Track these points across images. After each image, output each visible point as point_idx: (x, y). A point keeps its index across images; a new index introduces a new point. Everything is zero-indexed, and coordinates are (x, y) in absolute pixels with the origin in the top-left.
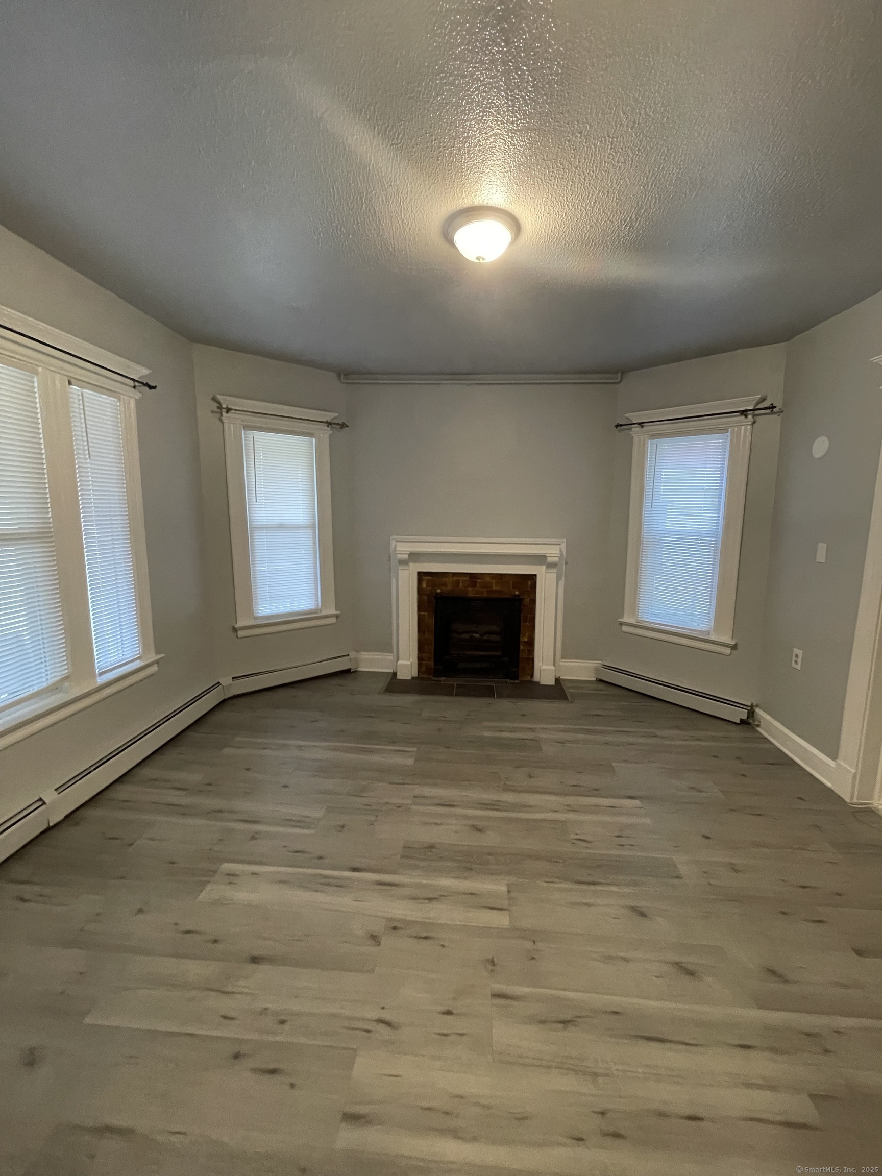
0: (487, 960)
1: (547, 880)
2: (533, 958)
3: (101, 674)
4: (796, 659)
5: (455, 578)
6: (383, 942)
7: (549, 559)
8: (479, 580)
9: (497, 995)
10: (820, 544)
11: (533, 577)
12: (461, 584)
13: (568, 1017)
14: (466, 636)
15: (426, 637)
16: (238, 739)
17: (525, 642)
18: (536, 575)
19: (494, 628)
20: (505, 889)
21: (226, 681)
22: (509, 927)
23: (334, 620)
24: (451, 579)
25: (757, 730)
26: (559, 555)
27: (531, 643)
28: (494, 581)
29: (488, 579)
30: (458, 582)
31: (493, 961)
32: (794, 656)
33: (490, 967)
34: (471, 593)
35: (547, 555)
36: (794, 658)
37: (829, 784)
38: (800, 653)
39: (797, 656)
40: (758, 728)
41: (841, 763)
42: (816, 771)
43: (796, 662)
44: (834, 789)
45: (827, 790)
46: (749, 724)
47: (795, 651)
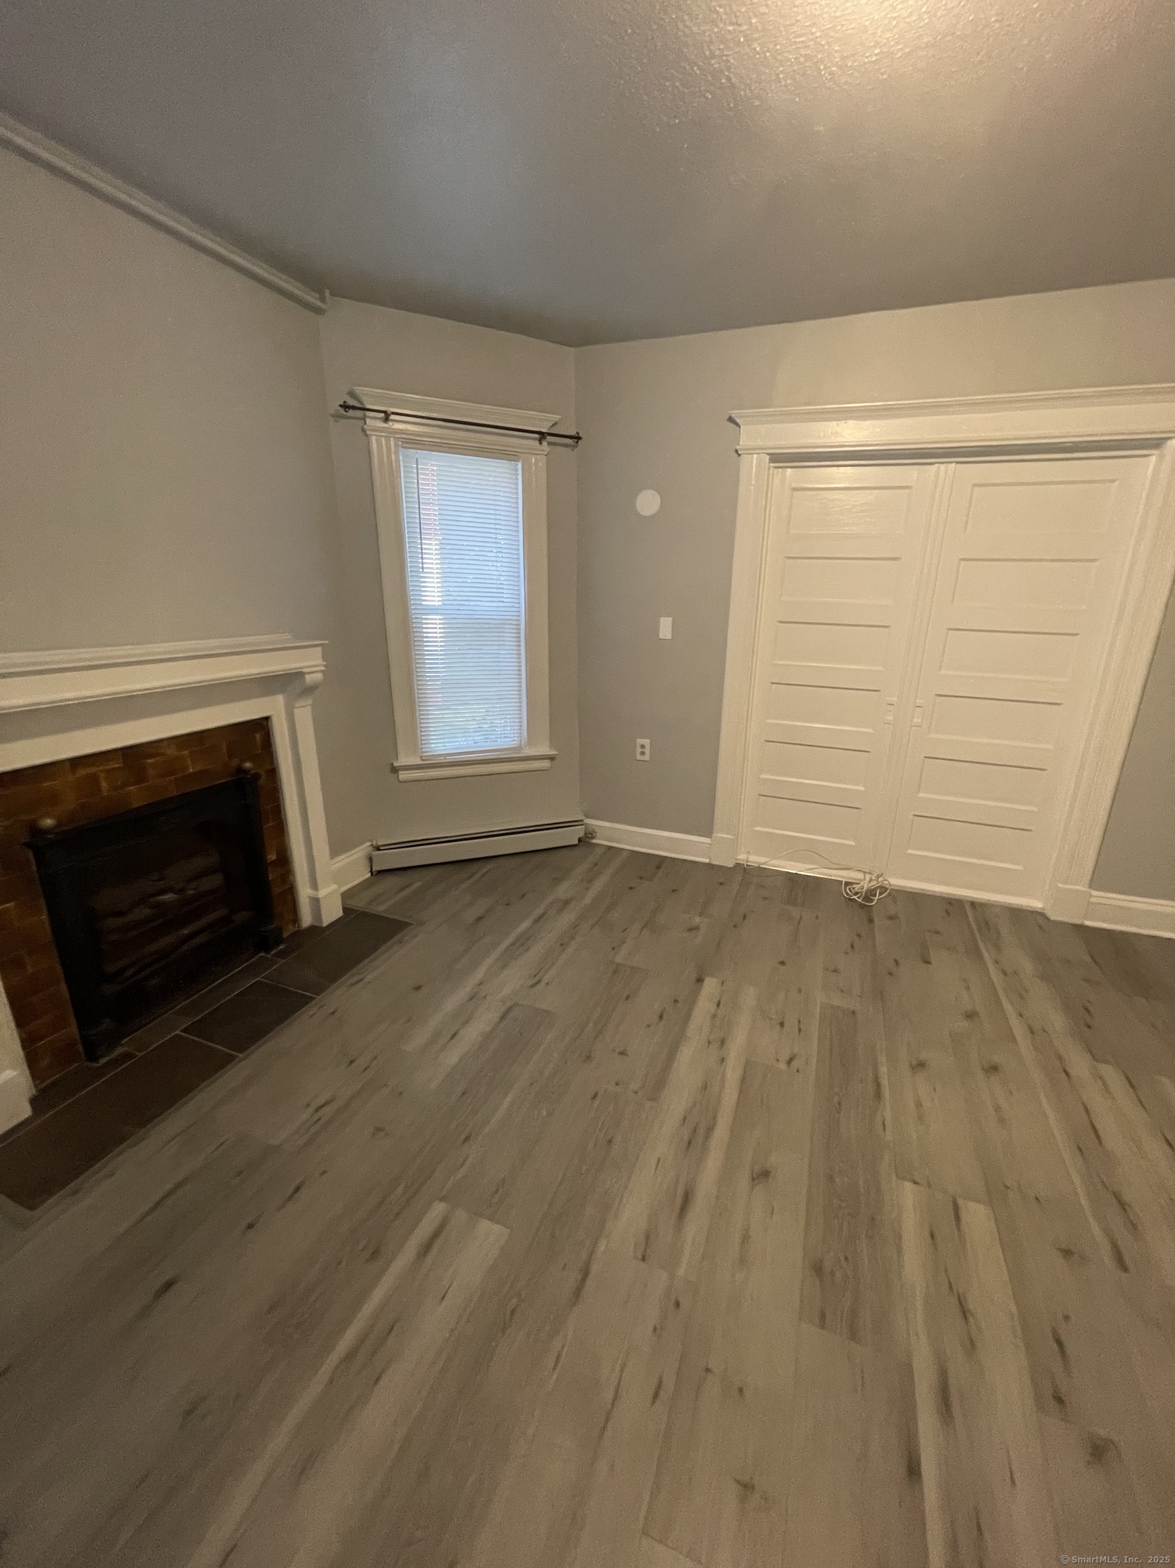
4: (643, 750)
5: (82, 772)
7: (309, 679)
8: (149, 761)
10: (662, 620)
11: (262, 726)
12: (104, 785)
14: (144, 911)
15: (30, 970)
17: (273, 862)
18: (267, 719)
19: (199, 862)
24: (71, 778)
25: (593, 843)
26: (323, 668)
27: (284, 860)
28: (186, 752)
29: (171, 751)
30: (94, 779)
32: (638, 747)
34: (137, 797)
35: (304, 670)
36: (639, 750)
37: (707, 861)
38: (646, 742)
39: (643, 746)
40: (594, 841)
41: (718, 835)
42: (687, 855)
43: (643, 753)
44: (713, 863)
45: (710, 866)
46: (585, 841)
47: (640, 741)
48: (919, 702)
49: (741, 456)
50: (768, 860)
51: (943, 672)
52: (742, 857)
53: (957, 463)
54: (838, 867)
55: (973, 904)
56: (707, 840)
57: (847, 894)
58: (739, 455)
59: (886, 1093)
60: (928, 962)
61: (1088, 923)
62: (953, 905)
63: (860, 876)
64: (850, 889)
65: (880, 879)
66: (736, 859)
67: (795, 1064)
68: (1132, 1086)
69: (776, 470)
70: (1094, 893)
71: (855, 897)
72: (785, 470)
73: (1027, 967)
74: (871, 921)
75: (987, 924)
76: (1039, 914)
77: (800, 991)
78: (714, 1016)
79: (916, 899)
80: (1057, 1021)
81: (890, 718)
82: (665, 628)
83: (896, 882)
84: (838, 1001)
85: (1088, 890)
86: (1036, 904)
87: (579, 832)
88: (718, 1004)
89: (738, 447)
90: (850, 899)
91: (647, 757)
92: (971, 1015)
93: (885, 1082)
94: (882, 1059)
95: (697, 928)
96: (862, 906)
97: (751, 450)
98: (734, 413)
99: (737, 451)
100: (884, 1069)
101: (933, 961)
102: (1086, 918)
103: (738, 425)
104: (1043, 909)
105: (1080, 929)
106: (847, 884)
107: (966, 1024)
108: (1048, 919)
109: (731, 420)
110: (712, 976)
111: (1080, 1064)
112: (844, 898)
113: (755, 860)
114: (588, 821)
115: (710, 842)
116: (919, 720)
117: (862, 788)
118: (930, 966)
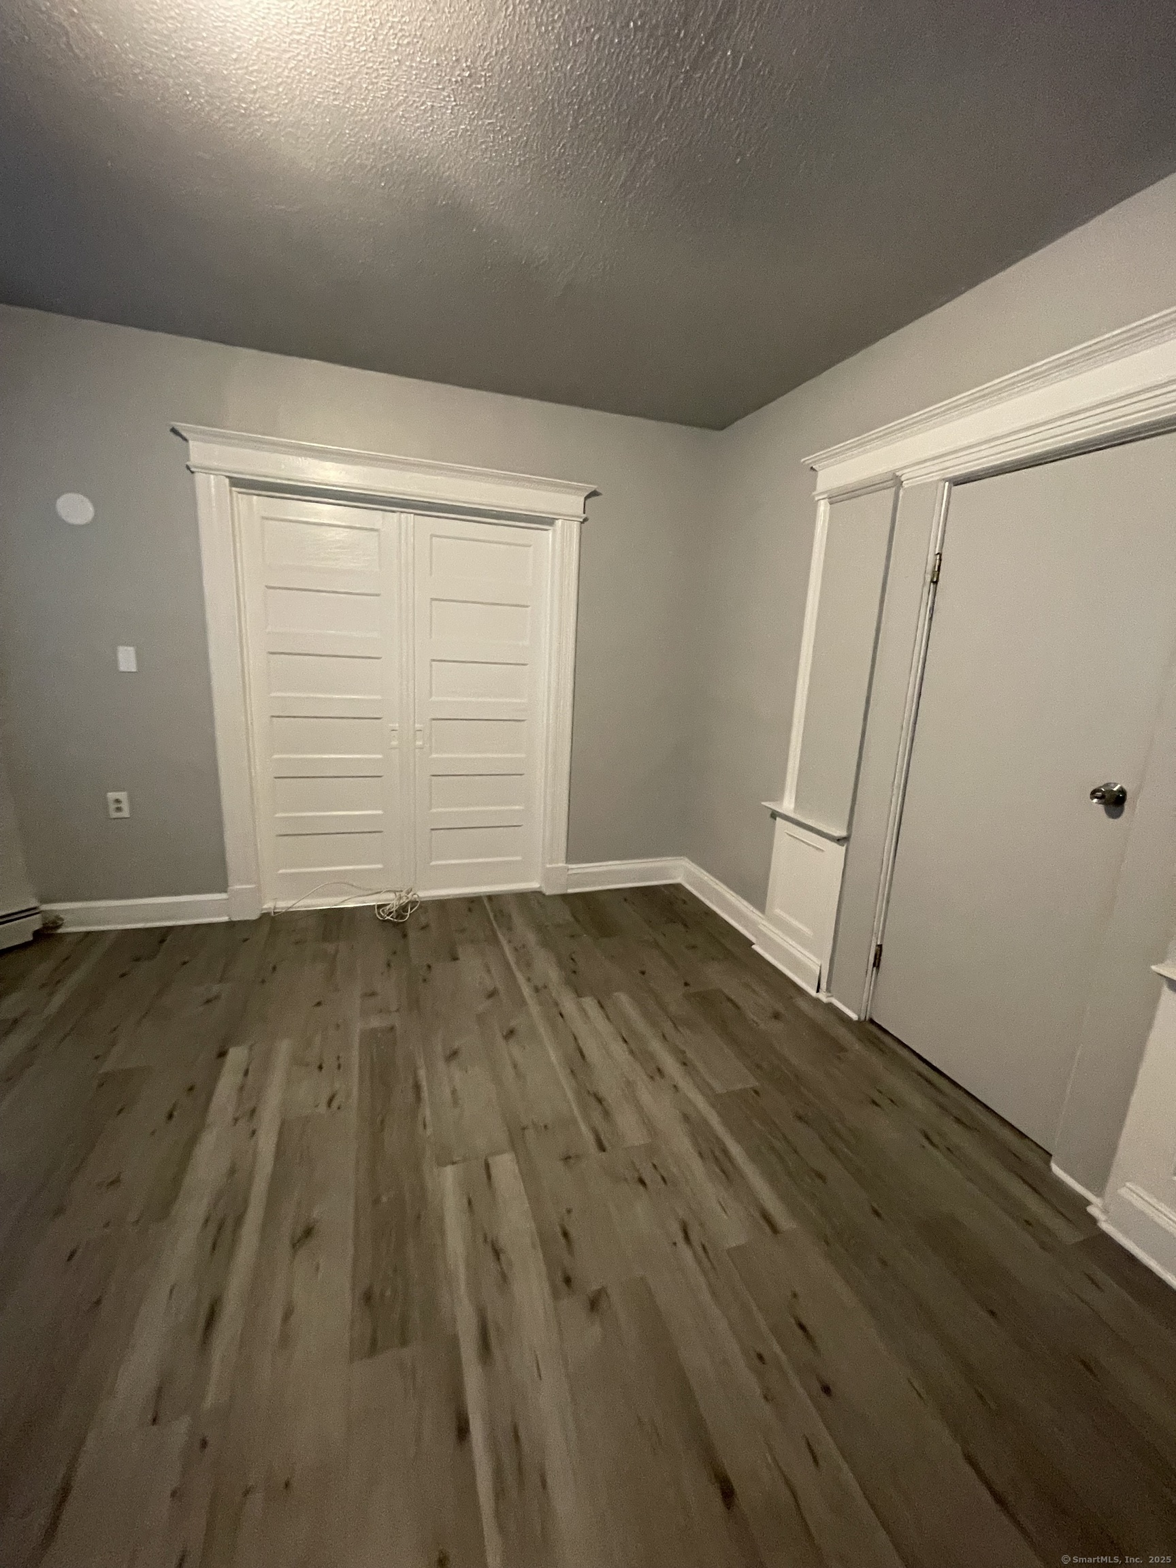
0: (567, 1164)
2: (545, 1127)
4: (119, 805)
6: (597, 1287)
9: (601, 1149)
10: (120, 650)
13: (593, 1099)
22: (512, 1153)
25: (59, 934)
31: (566, 1158)
32: (111, 802)
33: (573, 1160)
36: (113, 806)
37: (225, 919)
38: (122, 796)
39: (118, 801)
40: (60, 931)
41: (236, 887)
42: (197, 918)
43: (119, 809)
44: (234, 919)
45: (231, 925)
46: (47, 934)
47: (112, 795)
48: (418, 726)
49: (196, 474)
50: (294, 902)
51: (434, 698)
52: (268, 906)
53: (415, 514)
54: (370, 892)
55: (491, 897)
56: (224, 896)
57: (382, 917)
58: (192, 472)
59: (425, 1094)
60: (455, 959)
61: (570, 891)
62: (473, 902)
63: (392, 896)
64: (383, 911)
65: (410, 895)
66: (262, 910)
67: (335, 1104)
68: (602, 1007)
69: (240, 495)
70: (570, 866)
71: (389, 918)
72: (250, 496)
73: (531, 938)
74: (405, 936)
75: (501, 911)
76: (538, 894)
77: (338, 1026)
78: (242, 1088)
79: (442, 905)
80: (553, 975)
81: (395, 743)
82: (127, 659)
83: (424, 894)
84: (376, 1022)
85: (565, 865)
86: (534, 885)
87: (35, 923)
88: (246, 1073)
89: (188, 463)
90: (384, 921)
91: (126, 813)
92: (492, 994)
93: (424, 1083)
94: (421, 1062)
95: (217, 997)
96: (395, 925)
97: (208, 470)
98: (179, 425)
99: (188, 468)
100: (422, 1073)
101: (460, 956)
102: (568, 887)
103: (185, 440)
104: (540, 887)
105: (565, 897)
106: (379, 907)
107: (489, 1003)
108: (544, 895)
109: (174, 431)
110: (237, 1044)
111: (568, 1004)
112: (378, 921)
113: (283, 905)
114: (45, 907)
115: (227, 897)
116: (421, 743)
117: (380, 812)
118: (457, 961)
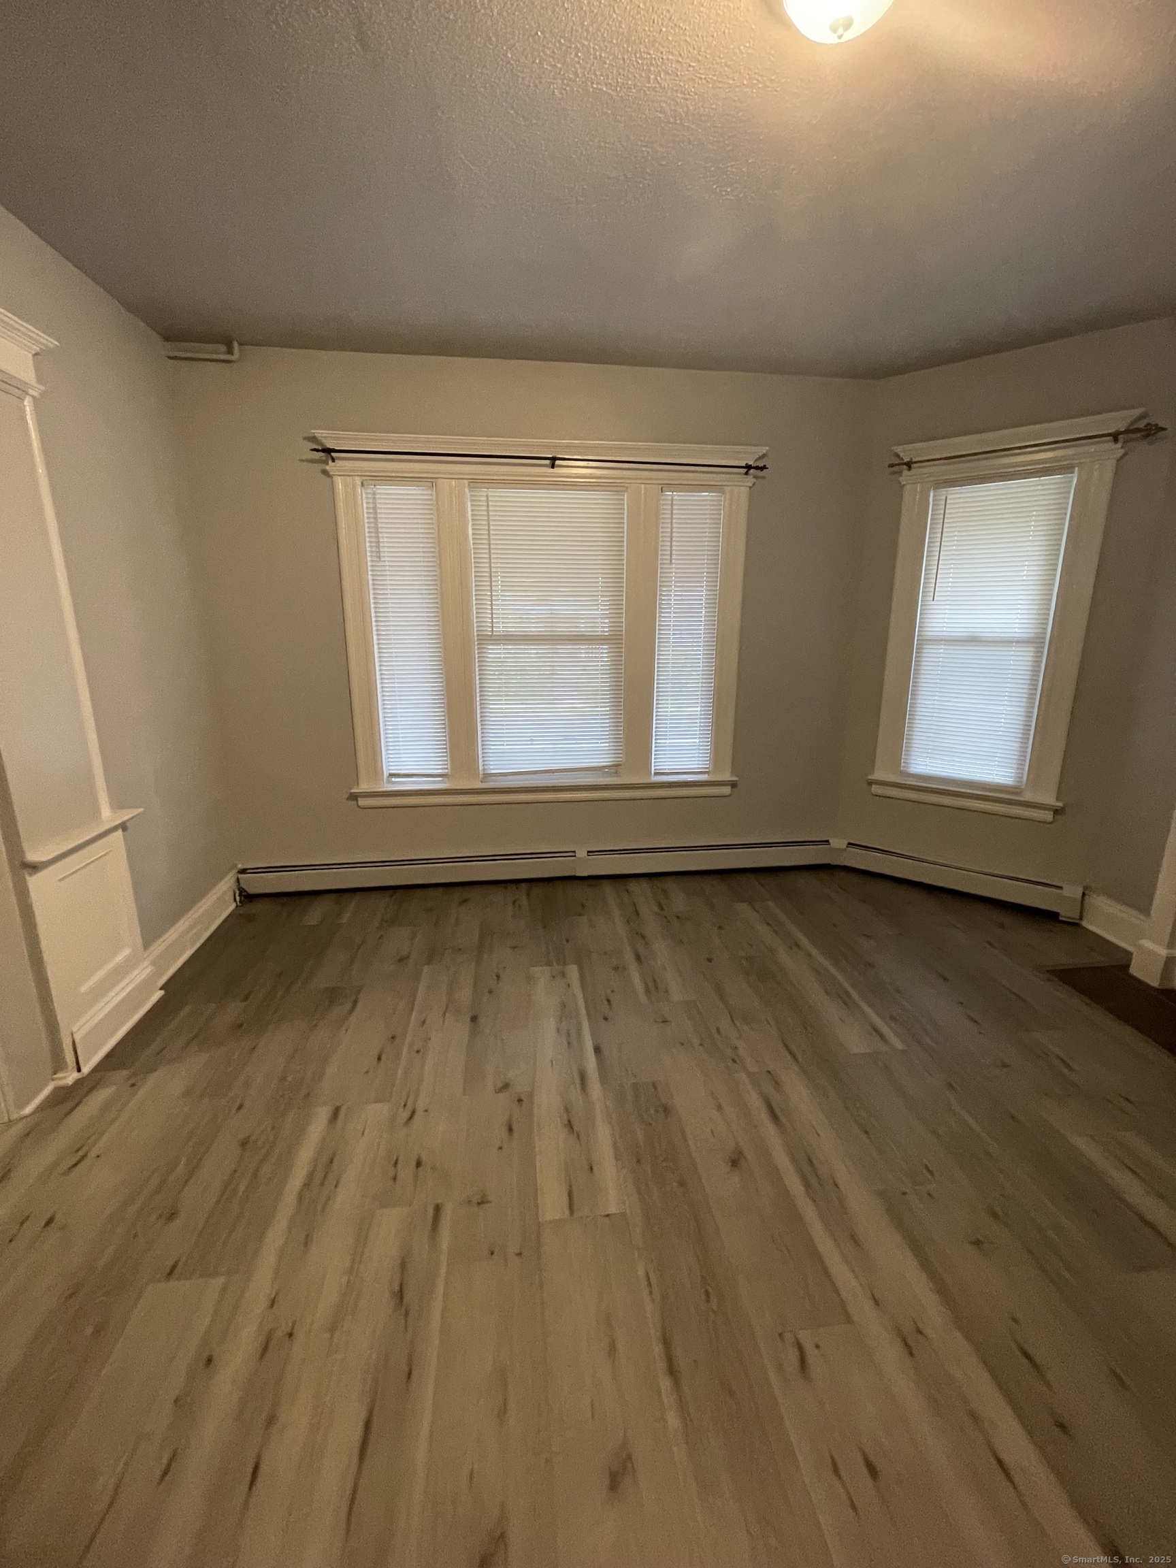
0: (484, 1195)
1: (652, 1276)
2: (492, 1253)
3: (656, 774)
6: (501, 1095)
9: (438, 1209)
13: (407, 1298)
16: (771, 904)
20: (612, 1210)
21: (838, 843)
22: (540, 1220)
23: (1048, 816)
31: (483, 1202)
33: (475, 1200)
